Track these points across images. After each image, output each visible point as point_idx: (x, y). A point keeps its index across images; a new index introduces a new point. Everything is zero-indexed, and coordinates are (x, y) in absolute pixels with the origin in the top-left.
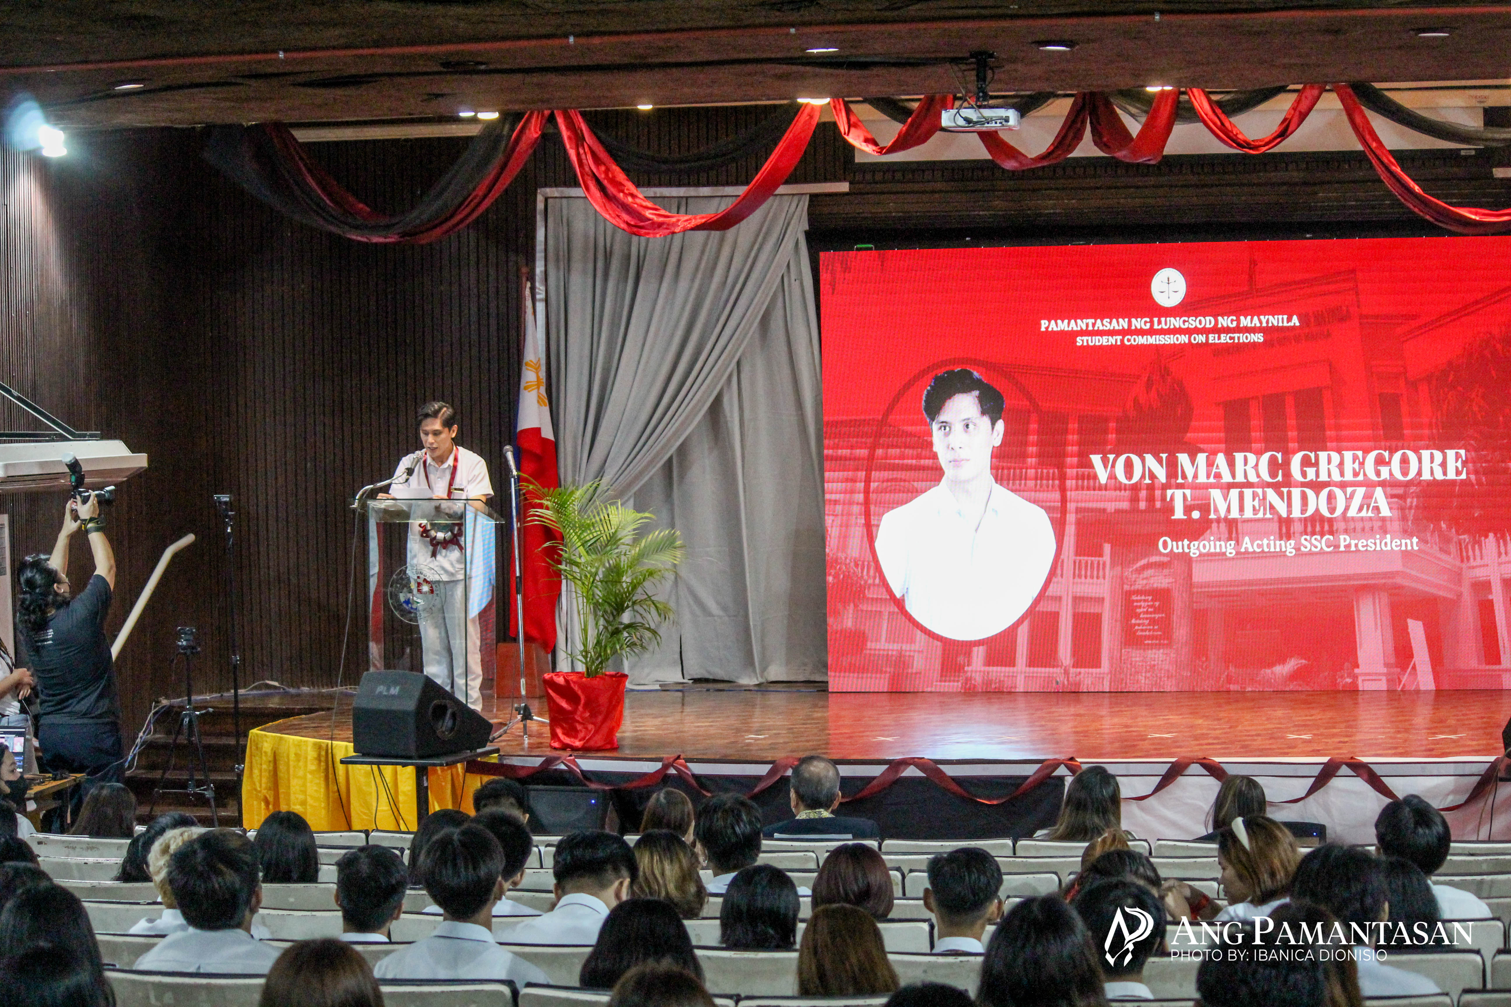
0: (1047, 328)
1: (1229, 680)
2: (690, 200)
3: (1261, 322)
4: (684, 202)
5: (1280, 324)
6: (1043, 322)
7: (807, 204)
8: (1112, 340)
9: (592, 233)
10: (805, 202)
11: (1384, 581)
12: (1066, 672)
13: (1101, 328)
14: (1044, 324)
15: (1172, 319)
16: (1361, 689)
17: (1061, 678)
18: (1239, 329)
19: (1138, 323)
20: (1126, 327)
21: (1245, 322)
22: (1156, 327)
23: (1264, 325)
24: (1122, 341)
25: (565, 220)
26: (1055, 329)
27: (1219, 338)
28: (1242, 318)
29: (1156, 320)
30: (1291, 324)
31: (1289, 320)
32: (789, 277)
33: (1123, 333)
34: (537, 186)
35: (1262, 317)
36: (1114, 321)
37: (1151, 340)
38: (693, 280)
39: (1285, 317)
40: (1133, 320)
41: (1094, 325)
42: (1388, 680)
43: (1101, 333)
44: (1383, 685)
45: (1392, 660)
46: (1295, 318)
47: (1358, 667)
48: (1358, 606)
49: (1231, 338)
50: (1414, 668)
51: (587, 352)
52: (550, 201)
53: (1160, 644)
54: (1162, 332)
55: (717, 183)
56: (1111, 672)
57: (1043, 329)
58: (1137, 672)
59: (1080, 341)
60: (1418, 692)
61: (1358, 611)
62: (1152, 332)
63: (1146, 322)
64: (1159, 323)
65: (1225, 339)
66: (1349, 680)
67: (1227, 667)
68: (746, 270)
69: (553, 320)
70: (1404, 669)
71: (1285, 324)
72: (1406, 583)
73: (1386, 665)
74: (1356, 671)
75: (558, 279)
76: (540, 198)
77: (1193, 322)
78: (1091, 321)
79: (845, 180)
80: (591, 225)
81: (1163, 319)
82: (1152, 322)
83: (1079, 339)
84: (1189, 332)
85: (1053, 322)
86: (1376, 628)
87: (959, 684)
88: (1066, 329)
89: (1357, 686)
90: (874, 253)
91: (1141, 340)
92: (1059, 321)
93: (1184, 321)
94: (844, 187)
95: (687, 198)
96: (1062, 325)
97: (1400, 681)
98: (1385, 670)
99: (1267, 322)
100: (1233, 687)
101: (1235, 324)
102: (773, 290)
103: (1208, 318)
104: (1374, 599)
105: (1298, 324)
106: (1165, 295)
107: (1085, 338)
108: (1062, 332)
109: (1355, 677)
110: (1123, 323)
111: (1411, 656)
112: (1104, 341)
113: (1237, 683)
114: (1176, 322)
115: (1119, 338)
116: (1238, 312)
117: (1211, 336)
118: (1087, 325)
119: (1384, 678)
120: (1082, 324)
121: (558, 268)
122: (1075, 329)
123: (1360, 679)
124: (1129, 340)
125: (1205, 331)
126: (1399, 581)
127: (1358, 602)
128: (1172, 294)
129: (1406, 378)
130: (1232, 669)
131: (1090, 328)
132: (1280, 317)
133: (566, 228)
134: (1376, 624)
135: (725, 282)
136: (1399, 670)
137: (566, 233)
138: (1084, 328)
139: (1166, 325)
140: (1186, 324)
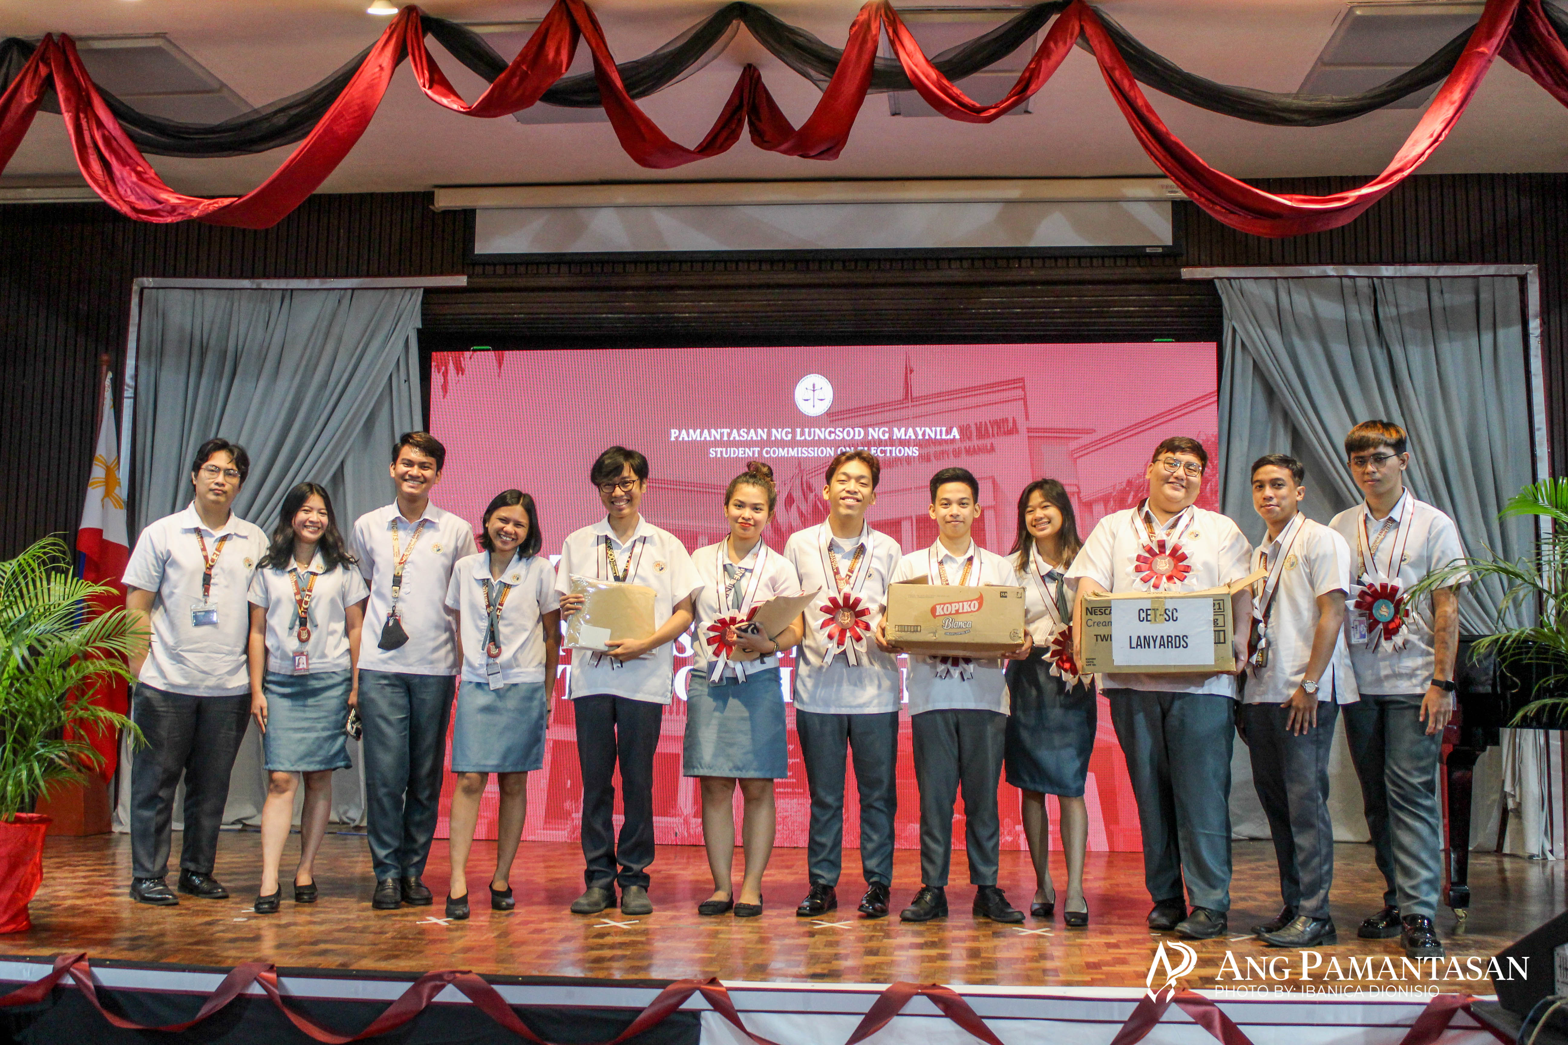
0: (677, 438)
2: (295, 293)
3: (916, 435)
4: (289, 292)
5: (938, 437)
6: (673, 431)
7: (420, 298)
8: (749, 452)
9: (188, 327)
10: (419, 297)
12: (686, 822)
13: (737, 438)
14: (674, 433)
15: (817, 430)
17: (681, 830)
18: (891, 442)
19: (778, 434)
20: (765, 438)
21: (899, 434)
22: (798, 438)
23: (920, 437)
24: (760, 453)
25: (160, 312)
26: (686, 439)
28: (895, 430)
29: (798, 430)
30: (950, 437)
31: (948, 432)
32: (399, 376)
33: (762, 444)
34: (135, 274)
35: (918, 429)
36: (752, 431)
37: (793, 453)
38: (293, 377)
39: (944, 429)
40: (774, 431)
41: (729, 435)
43: (738, 444)
46: (955, 430)
51: (175, 451)
52: (146, 291)
53: (793, 793)
54: (805, 444)
55: (326, 275)
57: (673, 439)
59: (712, 453)
62: (793, 444)
63: (787, 433)
64: (803, 434)
68: (350, 368)
69: (140, 419)
71: (944, 437)
75: (149, 375)
76: (135, 288)
77: (841, 434)
78: (726, 431)
79: (463, 273)
80: (189, 319)
81: (807, 430)
82: (794, 433)
83: (712, 450)
84: (836, 444)
85: (684, 432)
87: (566, 833)
88: (698, 439)
90: (491, 354)
91: (782, 452)
92: (691, 431)
93: (830, 432)
94: (462, 281)
95: (292, 290)
96: (695, 435)
99: (924, 434)
101: (887, 436)
102: (380, 389)
103: (856, 430)
105: (958, 437)
106: (811, 402)
107: (719, 450)
108: (694, 442)
110: (762, 434)
112: (741, 453)
114: (821, 433)
115: (757, 449)
116: (890, 423)
118: (722, 434)
120: (716, 434)
121: (149, 361)
122: (708, 439)
124: (767, 452)
128: (817, 402)
131: (725, 438)
132: (938, 429)
133: (160, 322)
135: (327, 382)
137: (160, 327)
138: (718, 438)
139: (810, 435)
140: (833, 435)
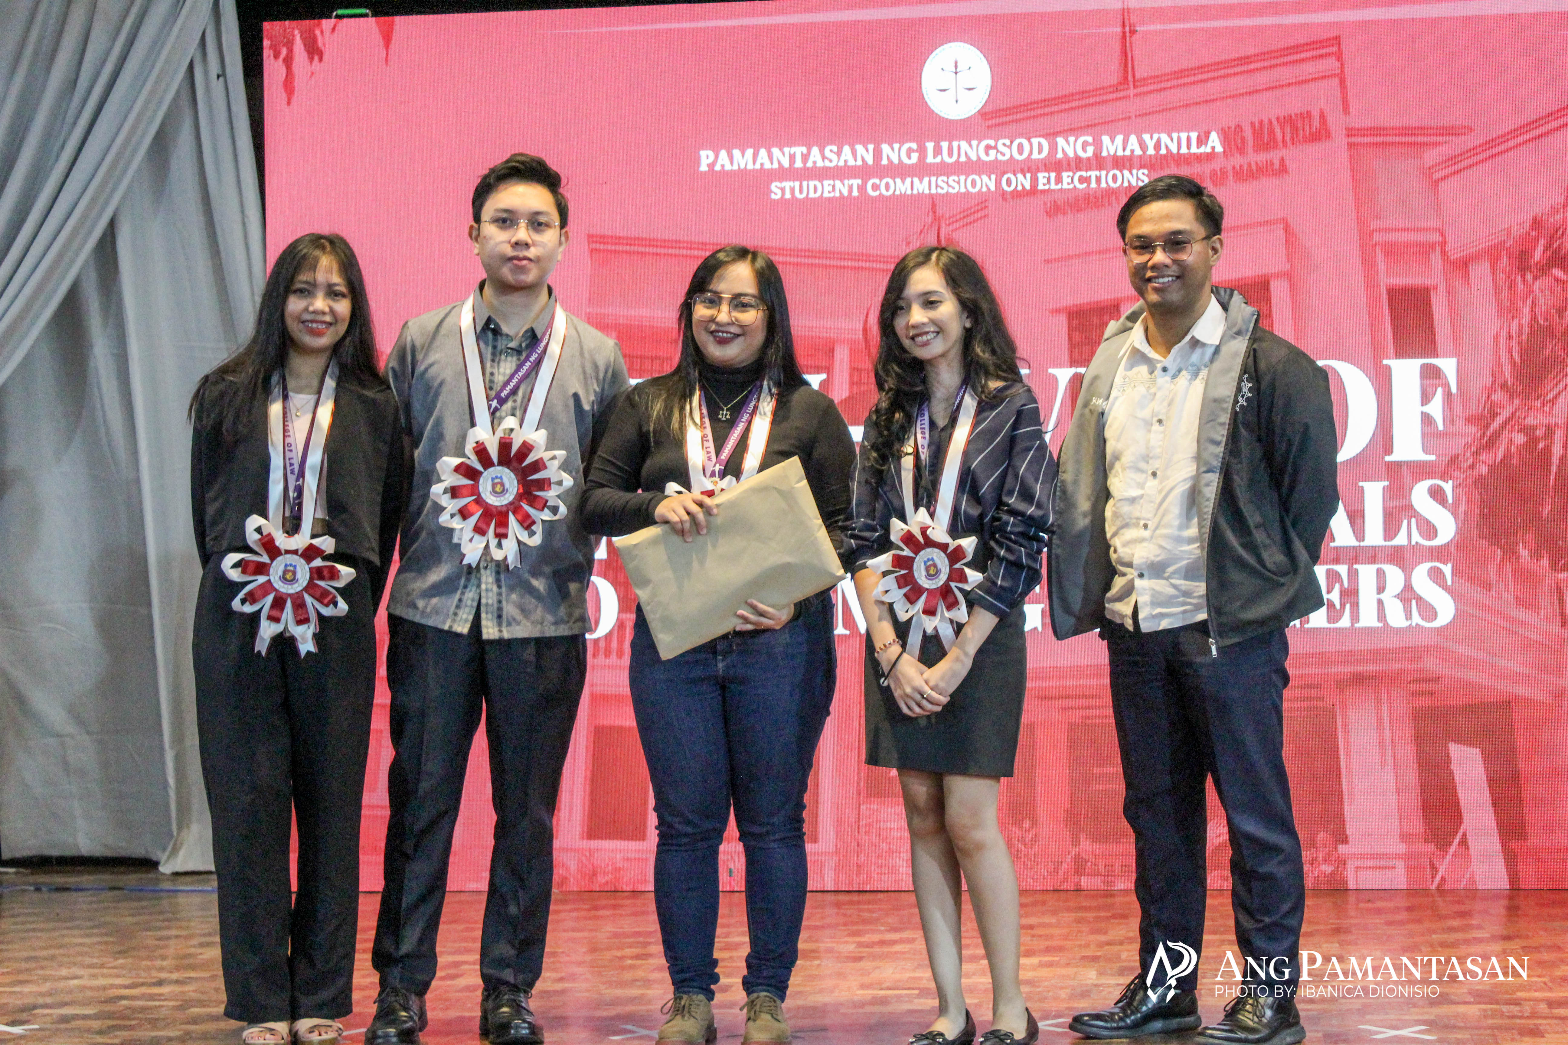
0: (711, 166)
1: (1079, 867)
3: (1143, 145)
5: (1184, 150)
6: (703, 153)
8: (842, 188)
11: (1398, 666)
13: (820, 164)
14: (706, 157)
15: (964, 144)
16: (1352, 885)
18: (1098, 162)
19: (892, 153)
20: (870, 160)
21: (1112, 146)
22: (930, 159)
23: (1151, 151)
24: (862, 189)
26: (728, 167)
27: (1059, 180)
28: (1106, 139)
29: (930, 146)
30: (1206, 149)
31: (1202, 140)
32: (205, 66)
33: (864, 172)
35: (1146, 137)
36: (847, 149)
37: (922, 186)
39: (1194, 135)
40: (885, 148)
41: (805, 158)
42: (1409, 869)
43: (821, 174)
44: (1398, 879)
45: (1419, 828)
46: (1214, 136)
47: (1345, 841)
48: (1345, 717)
49: (1082, 180)
50: (1464, 843)
54: (943, 169)
56: (837, 852)
57: (704, 168)
58: (890, 851)
59: (777, 190)
60: (1472, 893)
61: (1345, 725)
62: (922, 170)
63: (910, 151)
64: (938, 151)
65: (1069, 181)
66: (1327, 869)
67: (1076, 843)
70: (1443, 845)
71: (1194, 150)
72: (1446, 670)
73: (1405, 838)
74: (1342, 849)
77: (1006, 149)
78: (799, 151)
81: (945, 145)
82: (922, 151)
83: (774, 186)
84: (998, 169)
85: (723, 154)
86: (1383, 763)
88: (750, 166)
89: (1344, 880)
90: (371, 22)
91: (901, 187)
92: (736, 153)
93: (988, 148)
96: (742, 160)
97: (1434, 869)
98: (1402, 848)
99: (1158, 146)
100: (1086, 882)
101: (1090, 150)
102: (173, 89)
103: (1035, 141)
104: (1379, 701)
105: (1219, 149)
106: (950, 95)
107: (787, 185)
108: (743, 173)
109: (1341, 862)
110: (865, 154)
111: (1458, 819)
112: (827, 189)
113: (1097, 874)
114: (971, 150)
115: (856, 182)
116: (1096, 127)
117: (1042, 177)
118: (792, 157)
119: (1400, 865)
120: (781, 157)
122: (768, 166)
123: (1351, 865)
124: (876, 187)
125: (1031, 168)
126: (1432, 666)
127: (1344, 708)
128: (963, 94)
129: (1444, 253)
130: (1085, 845)
131: (799, 164)
132: (1184, 136)
134: (1383, 754)
136: (1432, 847)
138: (786, 164)
139: (950, 155)
140: (992, 152)
